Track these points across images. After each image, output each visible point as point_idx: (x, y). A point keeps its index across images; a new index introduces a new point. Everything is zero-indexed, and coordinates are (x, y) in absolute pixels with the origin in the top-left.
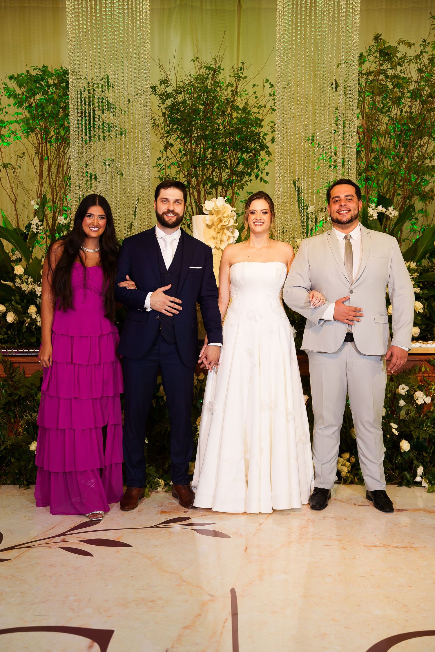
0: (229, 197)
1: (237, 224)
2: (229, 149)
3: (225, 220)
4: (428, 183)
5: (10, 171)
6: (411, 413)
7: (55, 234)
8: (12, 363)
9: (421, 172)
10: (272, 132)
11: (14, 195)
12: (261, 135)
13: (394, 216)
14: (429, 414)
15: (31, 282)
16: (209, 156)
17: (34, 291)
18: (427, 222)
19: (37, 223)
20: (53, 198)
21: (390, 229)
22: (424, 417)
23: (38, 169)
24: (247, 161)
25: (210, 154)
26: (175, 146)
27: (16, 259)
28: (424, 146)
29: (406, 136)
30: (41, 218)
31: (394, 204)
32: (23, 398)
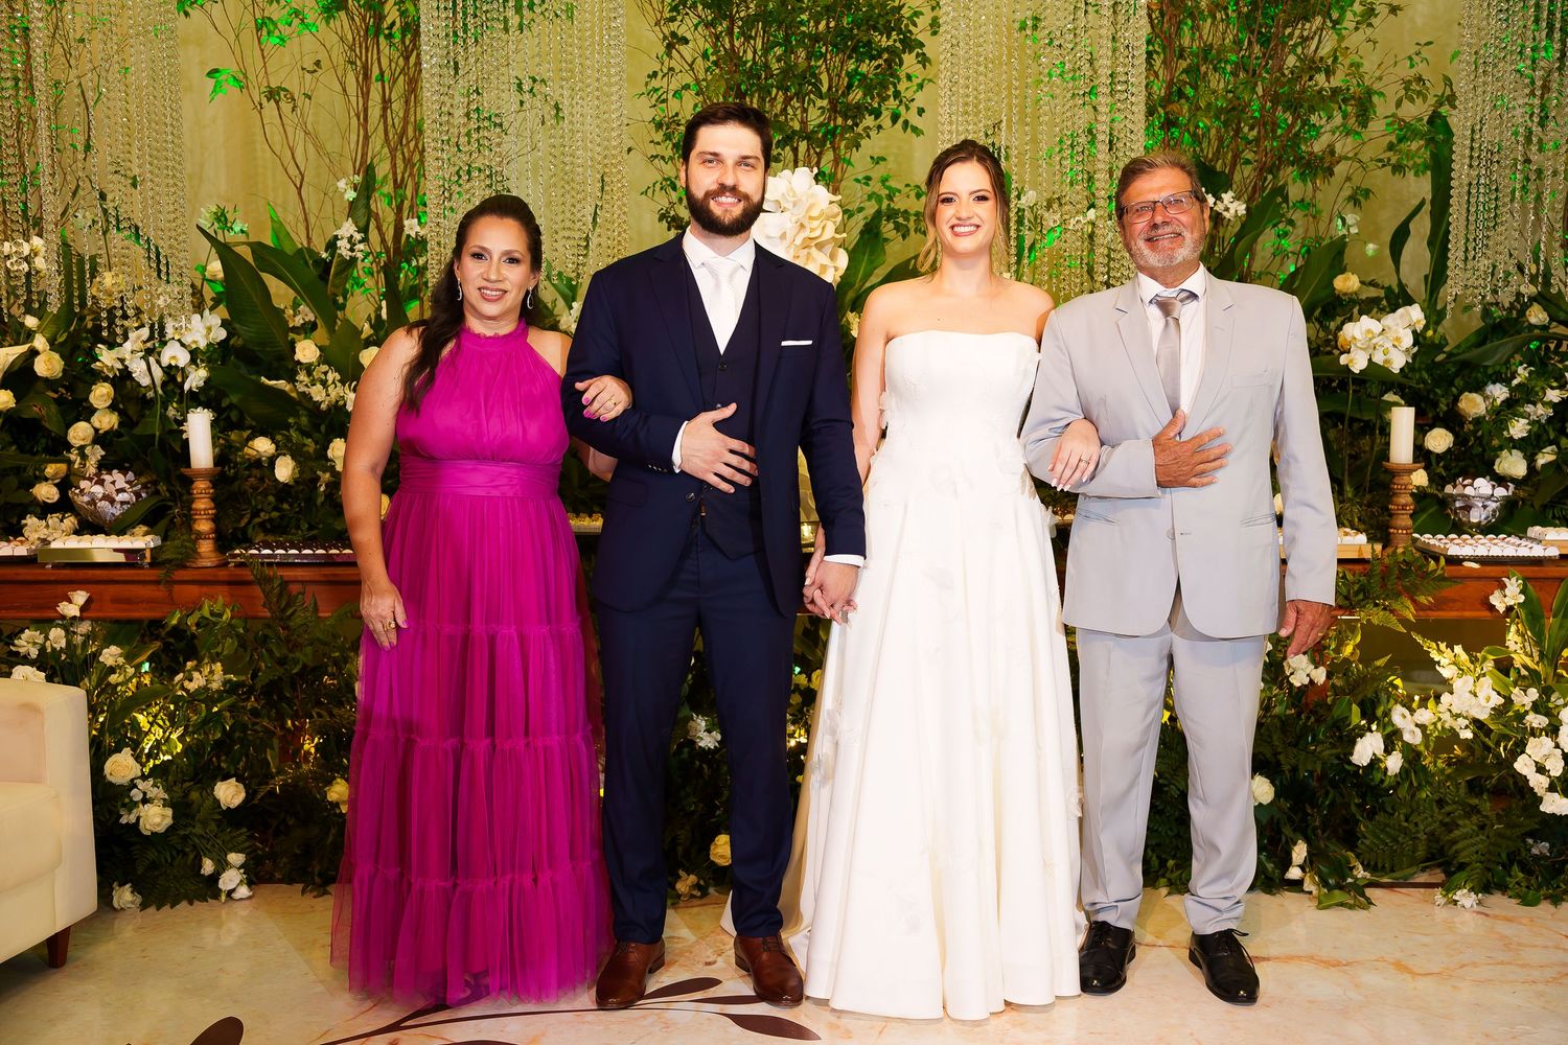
0: (827, 168)
1: (845, 235)
2: (827, 49)
3: (815, 224)
4: (1319, 135)
5: (286, 107)
6: (1275, 706)
7: (401, 262)
8: (285, 583)
9: (1306, 105)
10: (933, 9)
11: (297, 166)
12: (906, 12)
13: (1236, 215)
14: (1321, 712)
15: (333, 382)
16: (775, 66)
17: (341, 403)
18: (1317, 230)
19: (352, 236)
20: (395, 174)
21: (1224, 250)
22: (1308, 718)
23: (353, 100)
24: (871, 80)
25: (779, 61)
26: (691, 43)
27: (302, 325)
28: (1312, 38)
29: (1265, 15)
30: (362, 223)
31: (1234, 186)
32: (314, 669)
